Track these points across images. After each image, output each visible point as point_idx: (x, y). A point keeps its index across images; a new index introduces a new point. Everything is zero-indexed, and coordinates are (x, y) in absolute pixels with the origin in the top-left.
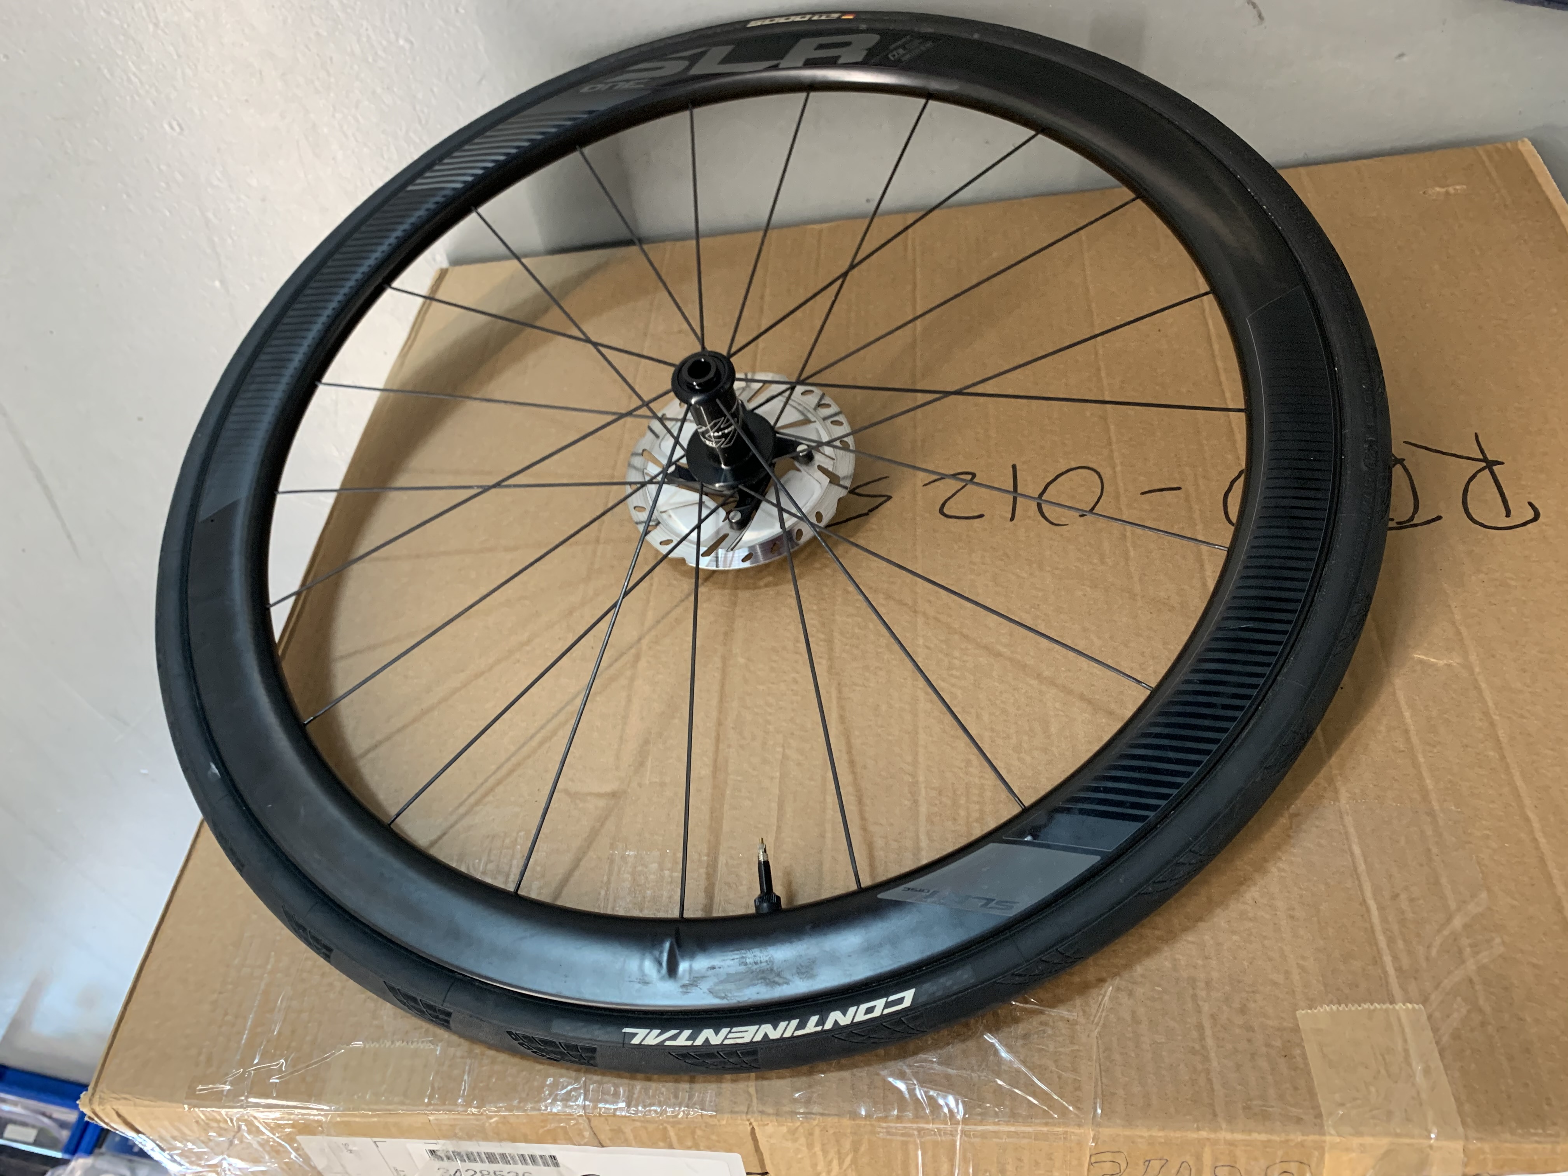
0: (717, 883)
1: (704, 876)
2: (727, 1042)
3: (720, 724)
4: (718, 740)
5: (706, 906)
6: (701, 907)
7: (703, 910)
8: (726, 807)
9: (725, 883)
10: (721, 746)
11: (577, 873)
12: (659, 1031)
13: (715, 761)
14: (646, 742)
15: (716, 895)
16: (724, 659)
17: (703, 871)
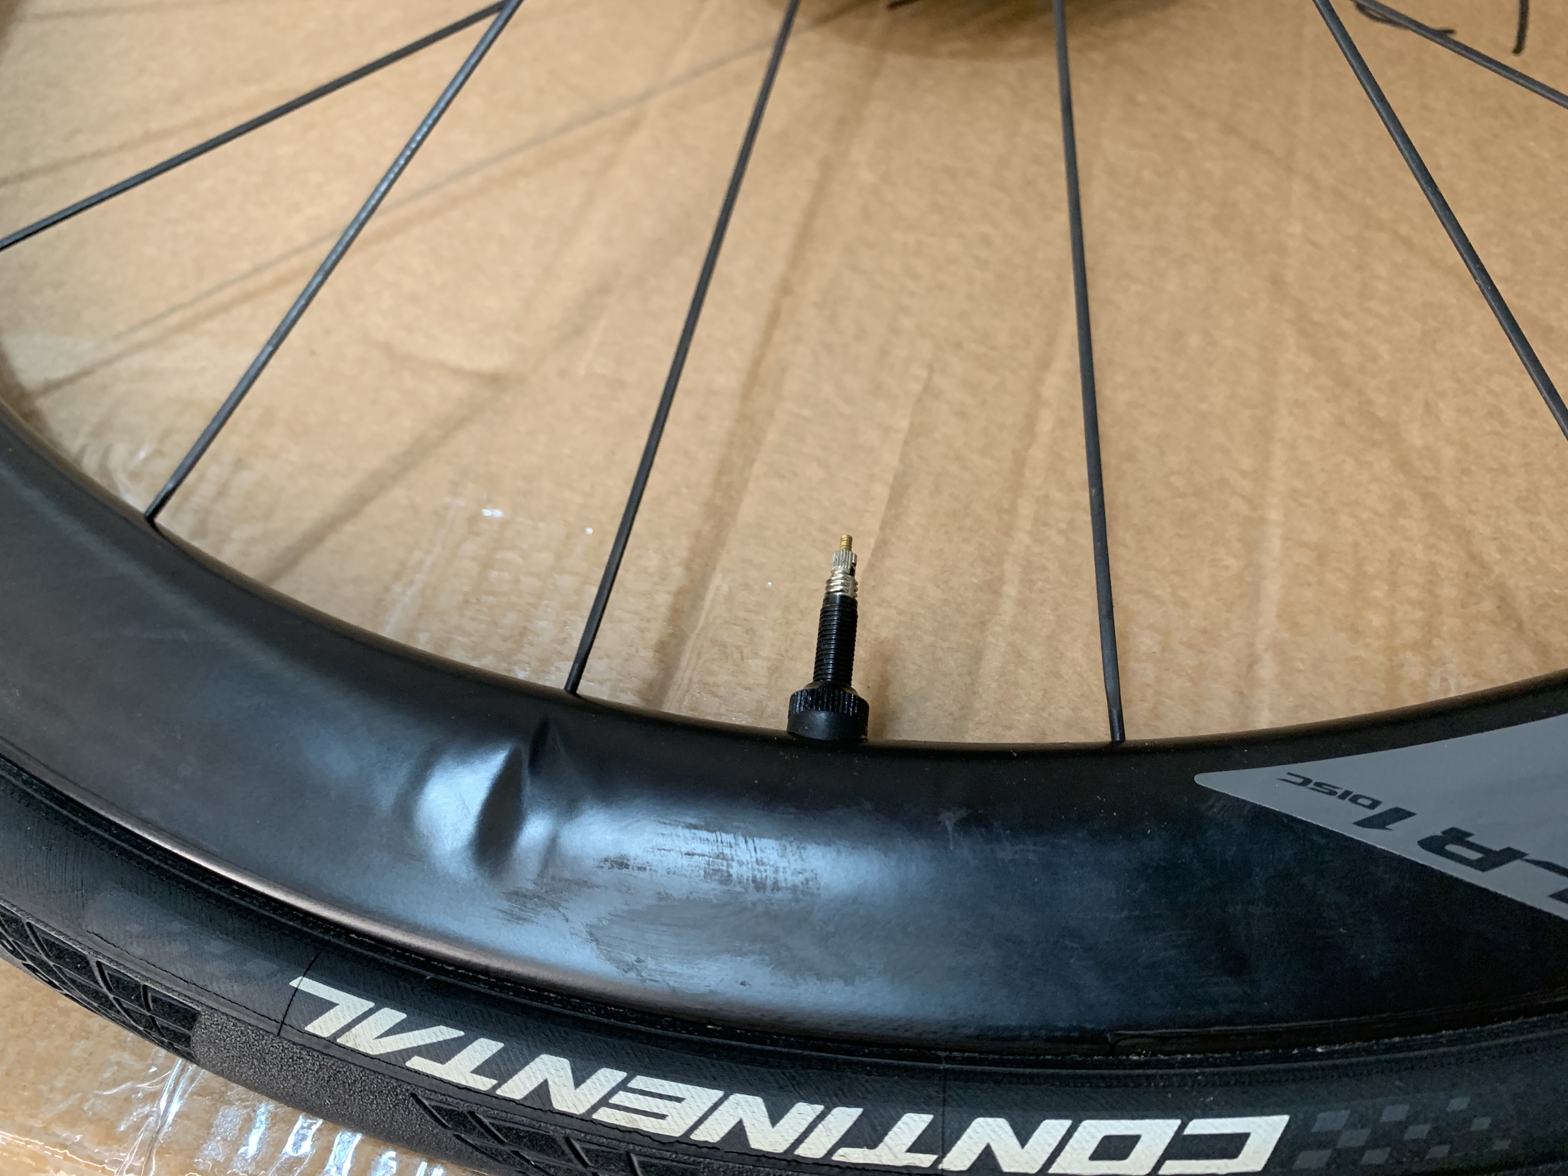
0: (693, 636)
1: (664, 611)
2: (604, 1115)
3: (785, 289)
4: (773, 320)
5: (651, 685)
6: (636, 684)
7: (640, 694)
8: (758, 468)
9: (714, 642)
10: (778, 335)
11: (349, 529)
12: (400, 1016)
13: (757, 363)
14: (604, 289)
15: (683, 663)
16: (827, 167)
17: (663, 599)
